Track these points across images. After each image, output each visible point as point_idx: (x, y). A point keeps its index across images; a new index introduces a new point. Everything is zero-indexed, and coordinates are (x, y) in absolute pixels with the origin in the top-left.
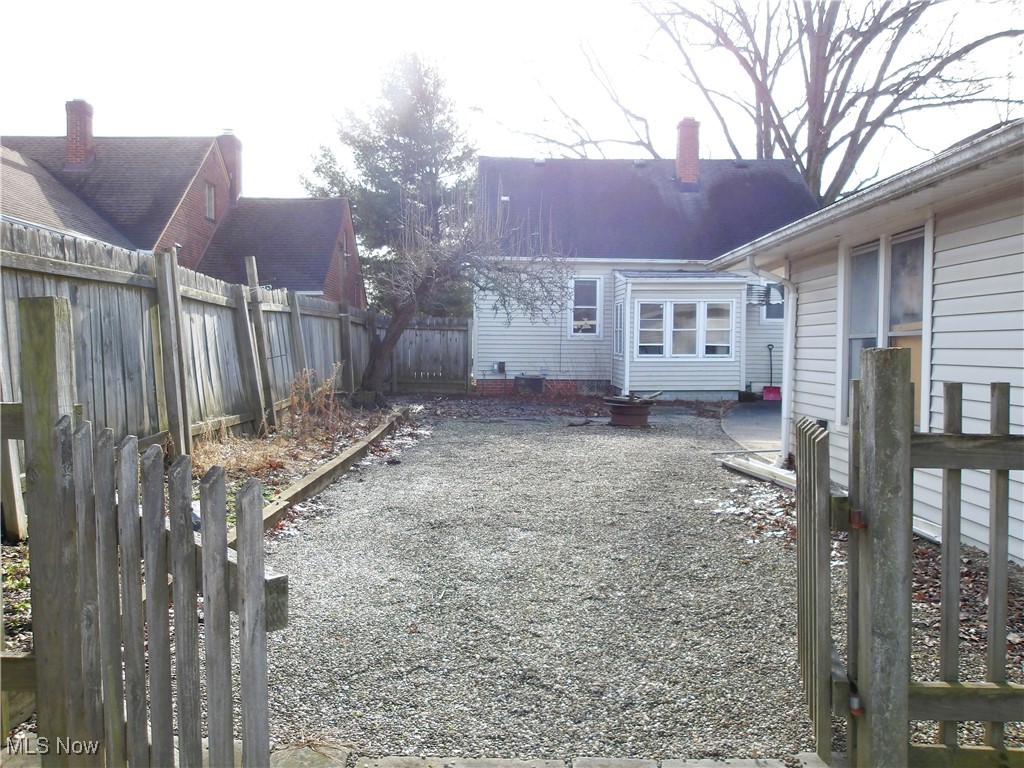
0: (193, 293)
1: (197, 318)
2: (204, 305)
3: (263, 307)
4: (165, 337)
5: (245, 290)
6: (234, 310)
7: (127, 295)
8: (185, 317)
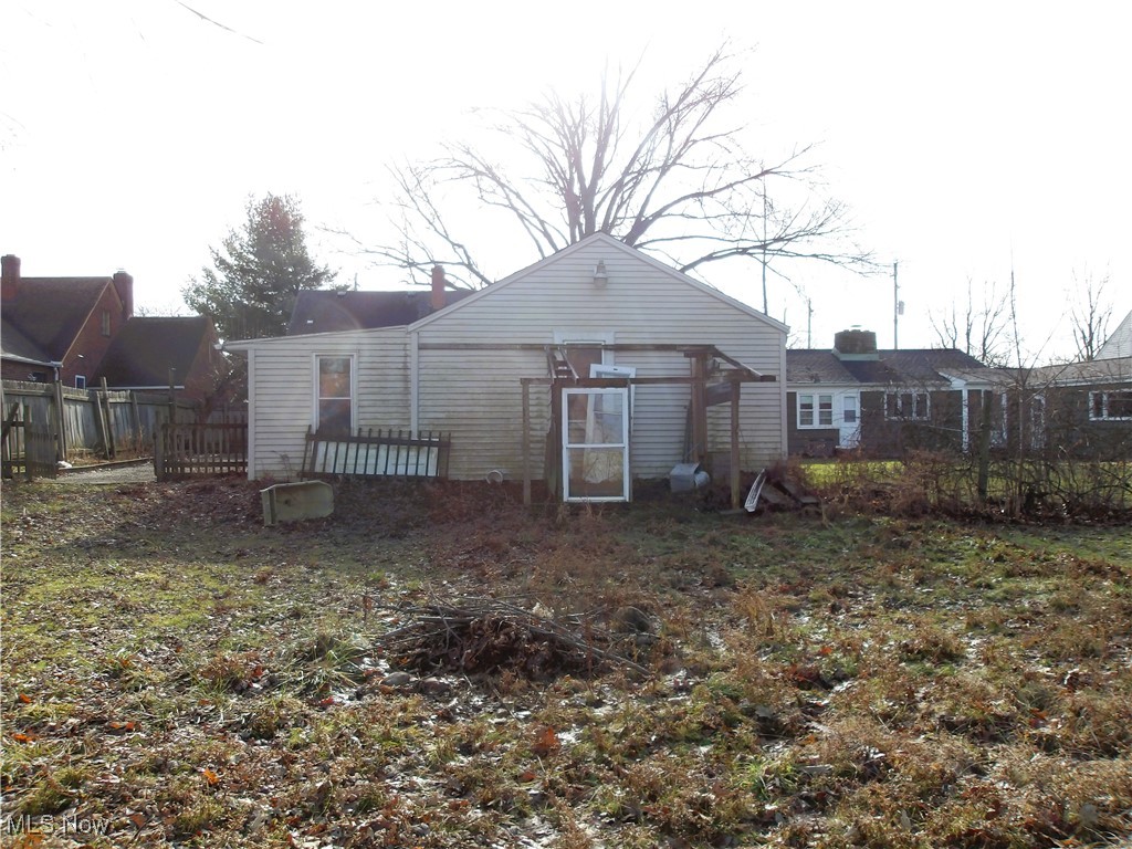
0: (70, 396)
1: (72, 407)
2: (76, 401)
3: (111, 400)
4: (57, 414)
5: (99, 394)
6: (92, 403)
7: (42, 399)
8: (66, 407)
